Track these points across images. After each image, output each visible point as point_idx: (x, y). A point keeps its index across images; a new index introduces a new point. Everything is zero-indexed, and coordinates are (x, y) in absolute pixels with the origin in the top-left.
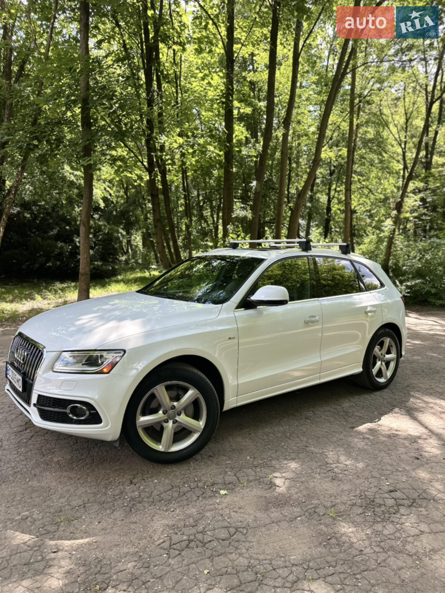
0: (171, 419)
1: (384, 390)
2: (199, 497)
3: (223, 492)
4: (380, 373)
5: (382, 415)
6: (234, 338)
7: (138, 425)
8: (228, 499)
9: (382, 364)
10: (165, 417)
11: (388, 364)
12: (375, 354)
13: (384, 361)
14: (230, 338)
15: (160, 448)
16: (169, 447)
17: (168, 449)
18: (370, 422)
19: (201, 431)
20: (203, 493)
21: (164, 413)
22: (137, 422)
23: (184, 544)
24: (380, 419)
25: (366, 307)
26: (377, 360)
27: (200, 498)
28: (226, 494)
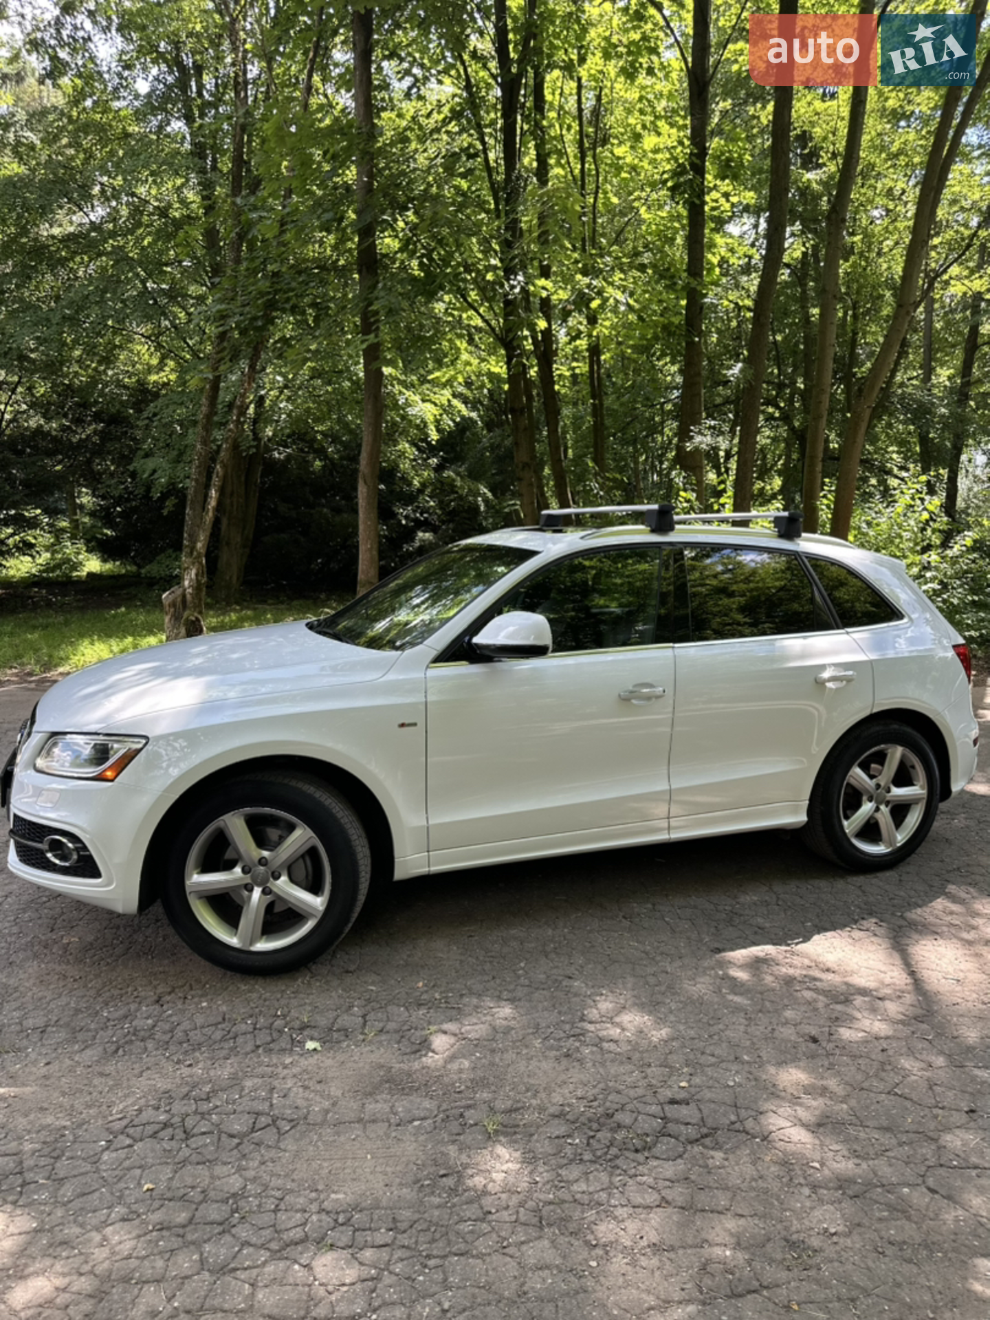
0: (259, 885)
1: (880, 875)
2: (258, 1047)
3: (310, 1045)
4: (871, 831)
5: (821, 929)
6: (415, 724)
7: (188, 890)
8: (313, 1060)
9: (877, 809)
10: (248, 879)
11: (900, 811)
12: (853, 781)
13: (887, 803)
14: (402, 725)
15: (234, 941)
16: (252, 943)
17: (251, 943)
18: (774, 944)
19: (319, 916)
20: (273, 1041)
21: (244, 871)
22: (188, 883)
23: (150, 1129)
24: (806, 939)
25: (823, 667)
26: (865, 798)
27: (260, 1050)
28: (315, 1050)
